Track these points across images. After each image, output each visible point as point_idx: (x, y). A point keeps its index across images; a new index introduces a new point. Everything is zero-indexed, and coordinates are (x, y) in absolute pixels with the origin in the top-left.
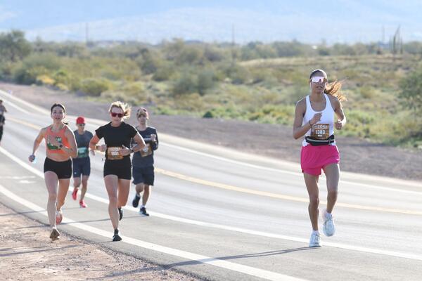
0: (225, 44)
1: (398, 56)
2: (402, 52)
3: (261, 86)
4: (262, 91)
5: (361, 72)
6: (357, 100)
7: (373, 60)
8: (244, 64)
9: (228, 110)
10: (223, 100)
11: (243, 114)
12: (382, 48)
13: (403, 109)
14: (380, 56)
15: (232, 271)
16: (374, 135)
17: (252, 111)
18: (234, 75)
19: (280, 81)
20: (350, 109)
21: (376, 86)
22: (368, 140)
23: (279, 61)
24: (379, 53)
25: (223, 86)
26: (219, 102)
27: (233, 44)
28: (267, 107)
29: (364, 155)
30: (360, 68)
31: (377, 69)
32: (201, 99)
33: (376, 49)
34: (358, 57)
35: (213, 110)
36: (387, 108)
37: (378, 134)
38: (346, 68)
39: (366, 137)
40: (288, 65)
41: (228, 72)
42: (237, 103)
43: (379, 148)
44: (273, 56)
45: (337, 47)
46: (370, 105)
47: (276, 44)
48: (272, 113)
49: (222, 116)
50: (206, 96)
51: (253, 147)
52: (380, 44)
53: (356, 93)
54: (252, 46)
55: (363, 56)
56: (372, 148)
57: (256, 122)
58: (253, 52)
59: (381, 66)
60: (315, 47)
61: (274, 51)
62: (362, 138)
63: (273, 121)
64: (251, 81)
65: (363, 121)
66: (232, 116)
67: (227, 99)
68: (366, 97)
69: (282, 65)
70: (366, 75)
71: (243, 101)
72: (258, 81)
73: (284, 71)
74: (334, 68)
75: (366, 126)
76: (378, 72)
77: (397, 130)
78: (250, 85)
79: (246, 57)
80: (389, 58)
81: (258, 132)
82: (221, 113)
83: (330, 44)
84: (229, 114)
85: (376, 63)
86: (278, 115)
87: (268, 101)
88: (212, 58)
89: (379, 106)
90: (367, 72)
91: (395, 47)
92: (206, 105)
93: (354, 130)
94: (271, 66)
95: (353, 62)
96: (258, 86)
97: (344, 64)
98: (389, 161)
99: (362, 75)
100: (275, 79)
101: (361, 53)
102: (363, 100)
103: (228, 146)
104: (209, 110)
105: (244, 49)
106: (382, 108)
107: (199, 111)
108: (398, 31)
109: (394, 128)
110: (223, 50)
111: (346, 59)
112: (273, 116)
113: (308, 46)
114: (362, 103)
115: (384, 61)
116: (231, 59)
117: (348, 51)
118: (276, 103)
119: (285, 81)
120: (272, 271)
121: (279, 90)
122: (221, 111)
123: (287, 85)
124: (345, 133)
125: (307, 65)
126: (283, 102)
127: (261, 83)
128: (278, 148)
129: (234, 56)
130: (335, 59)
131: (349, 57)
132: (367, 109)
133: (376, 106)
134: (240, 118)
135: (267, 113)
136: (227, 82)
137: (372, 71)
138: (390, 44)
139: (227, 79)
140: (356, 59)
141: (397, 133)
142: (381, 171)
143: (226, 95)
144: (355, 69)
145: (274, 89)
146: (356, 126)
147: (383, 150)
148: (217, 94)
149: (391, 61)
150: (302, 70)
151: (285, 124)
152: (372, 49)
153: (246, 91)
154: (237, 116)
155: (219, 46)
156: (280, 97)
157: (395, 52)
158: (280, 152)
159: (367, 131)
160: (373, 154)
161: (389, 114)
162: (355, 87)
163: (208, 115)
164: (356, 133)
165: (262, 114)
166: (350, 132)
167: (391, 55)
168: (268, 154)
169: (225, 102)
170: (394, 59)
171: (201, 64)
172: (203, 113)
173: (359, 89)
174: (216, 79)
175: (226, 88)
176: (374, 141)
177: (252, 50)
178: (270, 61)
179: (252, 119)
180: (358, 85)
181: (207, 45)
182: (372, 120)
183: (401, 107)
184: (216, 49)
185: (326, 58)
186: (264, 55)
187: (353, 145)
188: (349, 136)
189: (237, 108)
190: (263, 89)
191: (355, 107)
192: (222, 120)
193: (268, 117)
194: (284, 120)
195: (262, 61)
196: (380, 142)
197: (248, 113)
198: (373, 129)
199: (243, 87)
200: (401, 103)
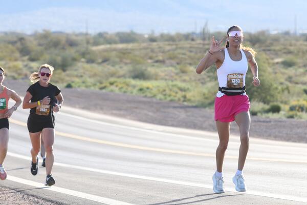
0: (81, 34)
1: (207, 42)
2: (209, 39)
3: (108, 64)
4: (108, 68)
5: (179, 54)
6: (177, 74)
7: (188, 46)
8: (94, 48)
9: (84, 82)
10: (79, 75)
11: (95, 85)
12: (195, 37)
13: (210, 81)
14: (193, 43)
15: (87, 200)
16: (189, 100)
17: (101, 83)
18: (88, 56)
19: (121, 61)
20: (172, 81)
21: (190, 64)
22: (186, 103)
23: (120, 46)
24: (193, 40)
25: (79, 64)
26: (77, 76)
27: (87, 34)
28: (112, 80)
29: (182, 115)
30: (179, 51)
31: (191, 52)
32: (63, 74)
33: (191, 37)
34: (177, 43)
35: (73, 82)
36: (199, 80)
37: (193, 99)
38: (169, 51)
39: (184, 101)
40: (127, 49)
41: (83, 55)
42: (90, 77)
43: (193, 109)
44: (115, 43)
45: (162, 36)
46: (187, 78)
47: (118, 34)
48: (115, 84)
49: (79, 86)
50: (68, 72)
51: (102, 109)
52: (193, 33)
53: (176, 69)
54: (101, 35)
55: (182, 42)
56: (188, 109)
57: (104, 91)
58: (101, 40)
59: (194, 50)
60: (146, 36)
61: (117, 39)
62: (181, 102)
63: (116, 90)
64: (100, 61)
65: (181, 90)
66: (87, 87)
67: (82, 74)
68: (183, 72)
69: (122, 49)
70: (183, 56)
71: (95, 75)
72: (105, 60)
73: (124, 54)
74: (160, 52)
75: (183, 93)
76: (192, 54)
77: (206, 96)
78: (99, 64)
79: (96, 43)
80: (200, 44)
81: (105, 98)
82: (78, 85)
83: (157, 34)
84: (84, 85)
85: (191, 47)
86: (120, 86)
87: (112, 75)
88: (72, 44)
89: (193, 78)
90: (183, 54)
91: (204, 36)
92: (67, 78)
93: (175, 96)
94: (115, 50)
95: (174, 47)
96: (105, 64)
97: (168, 48)
98: (200, 119)
99: (181, 56)
100: (117, 60)
101: (180, 40)
102: (181, 74)
103: (83, 108)
104: (69, 82)
105: (95, 38)
106: (195, 80)
107: (63, 83)
108: (206, 25)
109: (204, 95)
110: (79, 38)
111: (169, 45)
112: (117, 86)
113: (141, 36)
114: (181, 77)
115: (196, 46)
116: (85, 45)
117: (171, 39)
118: (119, 77)
119: (125, 60)
120: (116, 199)
121: (121, 67)
122: (78, 82)
123: (126, 64)
124: (169, 99)
125: (141, 49)
126: (124, 76)
127: (107, 63)
128: (120, 109)
129: (88, 42)
130: (161, 44)
131: (171, 43)
132: (184, 81)
133: (190, 79)
134: (92, 88)
135: (112, 84)
136: (83, 62)
137: (188, 53)
138: (200, 33)
139: (83, 60)
140: (176, 45)
141: (206, 98)
142: (195, 126)
143: (82, 71)
144: (176, 52)
145: (117, 67)
146: (177, 93)
147: (196, 111)
148: (76, 70)
149: (201, 46)
150: (137, 53)
151: (125, 92)
152: (188, 37)
153: (96, 68)
154: (90, 86)
155: (77, 35)
156: (121, 72)
157: (204, 39)
158: (122, 112)
159: (185, 97)
160: (189, 114)
161: (200, 85)
162: (175, 65)
163: (69, 86)
164: (176, 99)
165: (108, 85)
166: (172, 98)
167: (202, 42)
168: (113, 114)
169: (81, 76)
170: (204, 45)
171: (63, 48)
172: (65, 84)
173: (178, 67)
174: (74, 60)
175: (82, 66)
176: (190, 104)
177: (101, 38)
178: (114, 46)
179: (101, 89)
180: (178, 64)
181: (67, 35)
182: (188, 89)
183: (208, 79)
184: (74, 38)
185: (155, 44)
186: (109, 41)
187: (174, 107)
188: (171, 101)
189: (90, 81)
190: (109, 67)
191: (176, 79)
192: (79, 90)
193: (113, 87)
194: (124, 89)
195: (108, 46)
196: (194, 104)
197: (98, 84)
198: (189, 95)
199: (94, 65)
200: (209, 77)
